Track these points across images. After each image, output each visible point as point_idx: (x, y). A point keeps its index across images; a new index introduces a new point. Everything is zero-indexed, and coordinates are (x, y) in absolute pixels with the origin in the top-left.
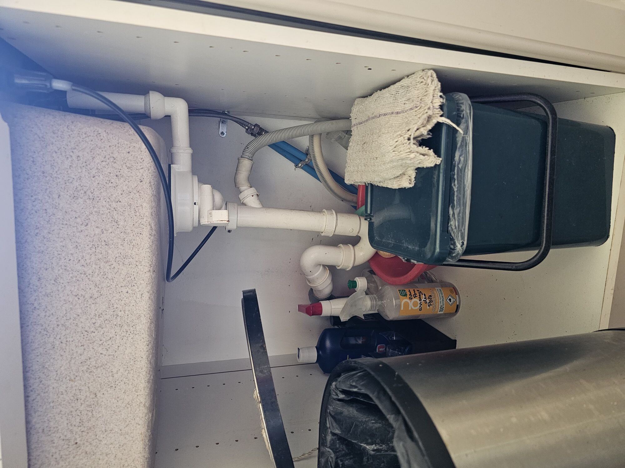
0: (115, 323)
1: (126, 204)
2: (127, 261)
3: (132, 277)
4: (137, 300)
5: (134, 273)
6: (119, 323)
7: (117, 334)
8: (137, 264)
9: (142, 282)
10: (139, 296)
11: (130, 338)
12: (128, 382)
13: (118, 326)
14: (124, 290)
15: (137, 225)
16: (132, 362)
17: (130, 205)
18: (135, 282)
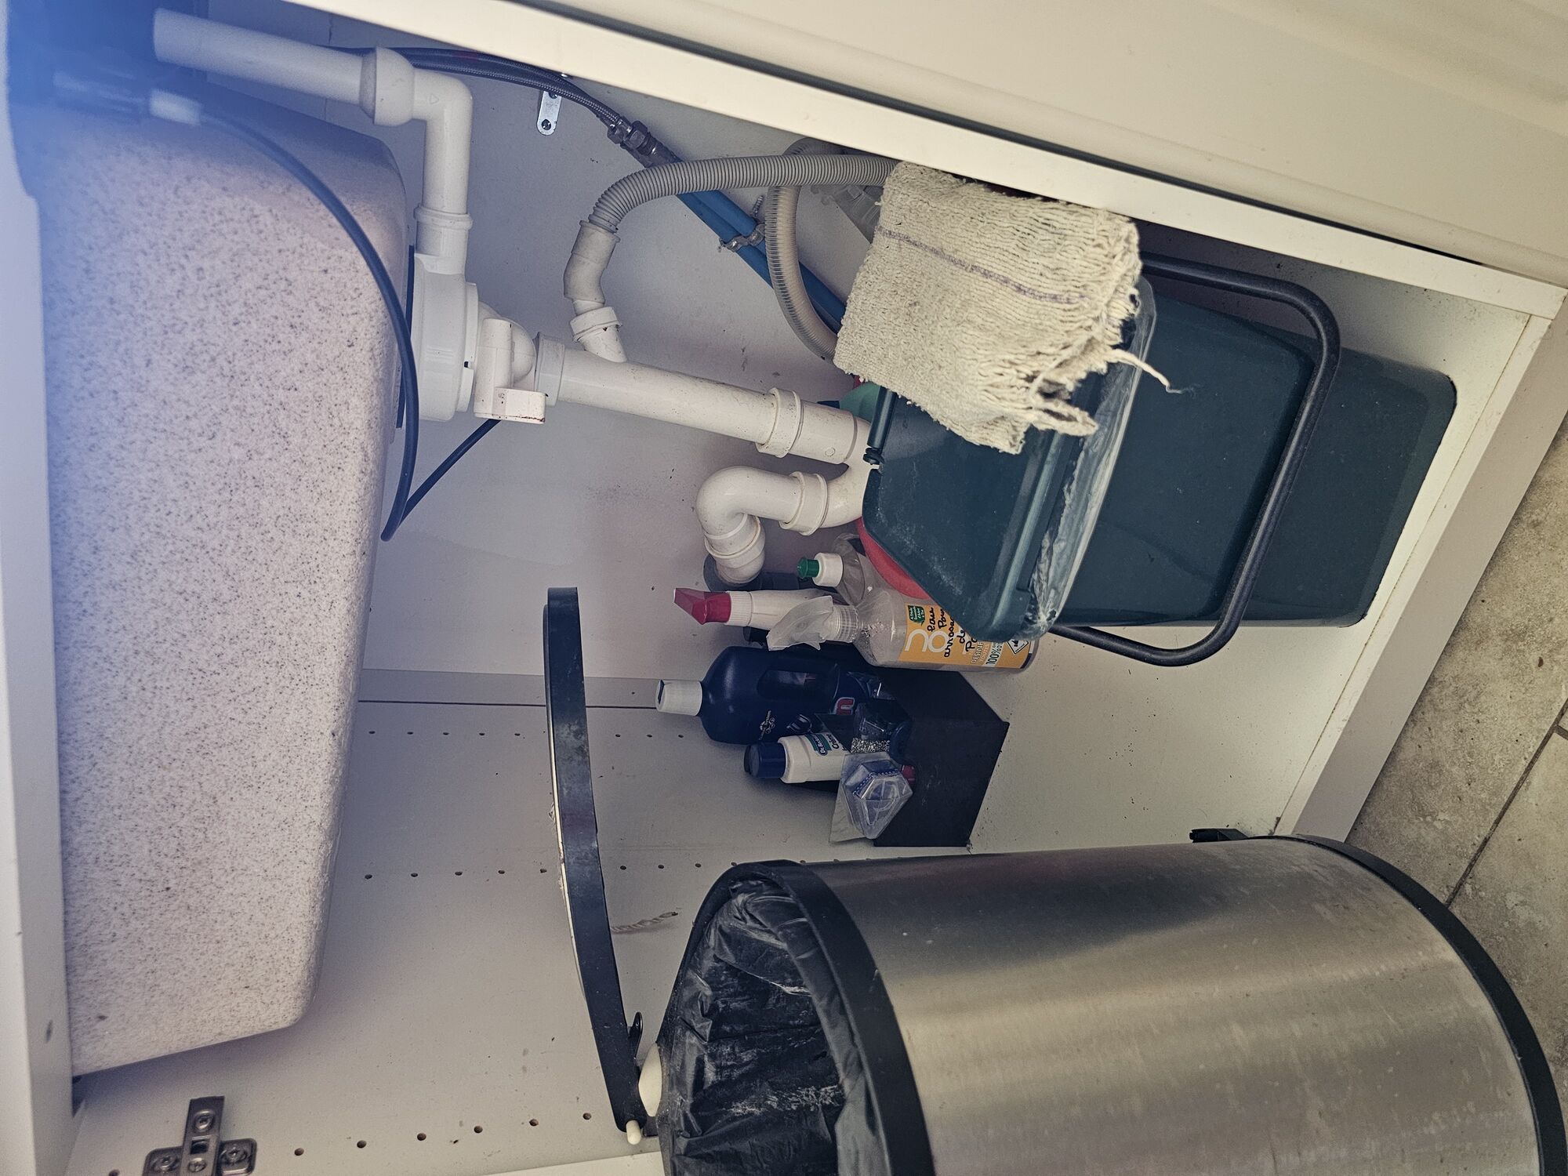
0: (267, 659)
1: (310, 395)
2: (302, 528)
3: (313, 564)
4: (320, 614)
5: (319, 556)
6: (275, 659)
7: (268, 680)
8: (327, 535)
9: (335, 576)
10: (324, 605)
11: (298, 693)
12: (287, 780)
13: (274, 665)
14: (293, 591)
15: (332, 447)
16: (299, 741)
17: (320, 400)
18: (319, 574)
